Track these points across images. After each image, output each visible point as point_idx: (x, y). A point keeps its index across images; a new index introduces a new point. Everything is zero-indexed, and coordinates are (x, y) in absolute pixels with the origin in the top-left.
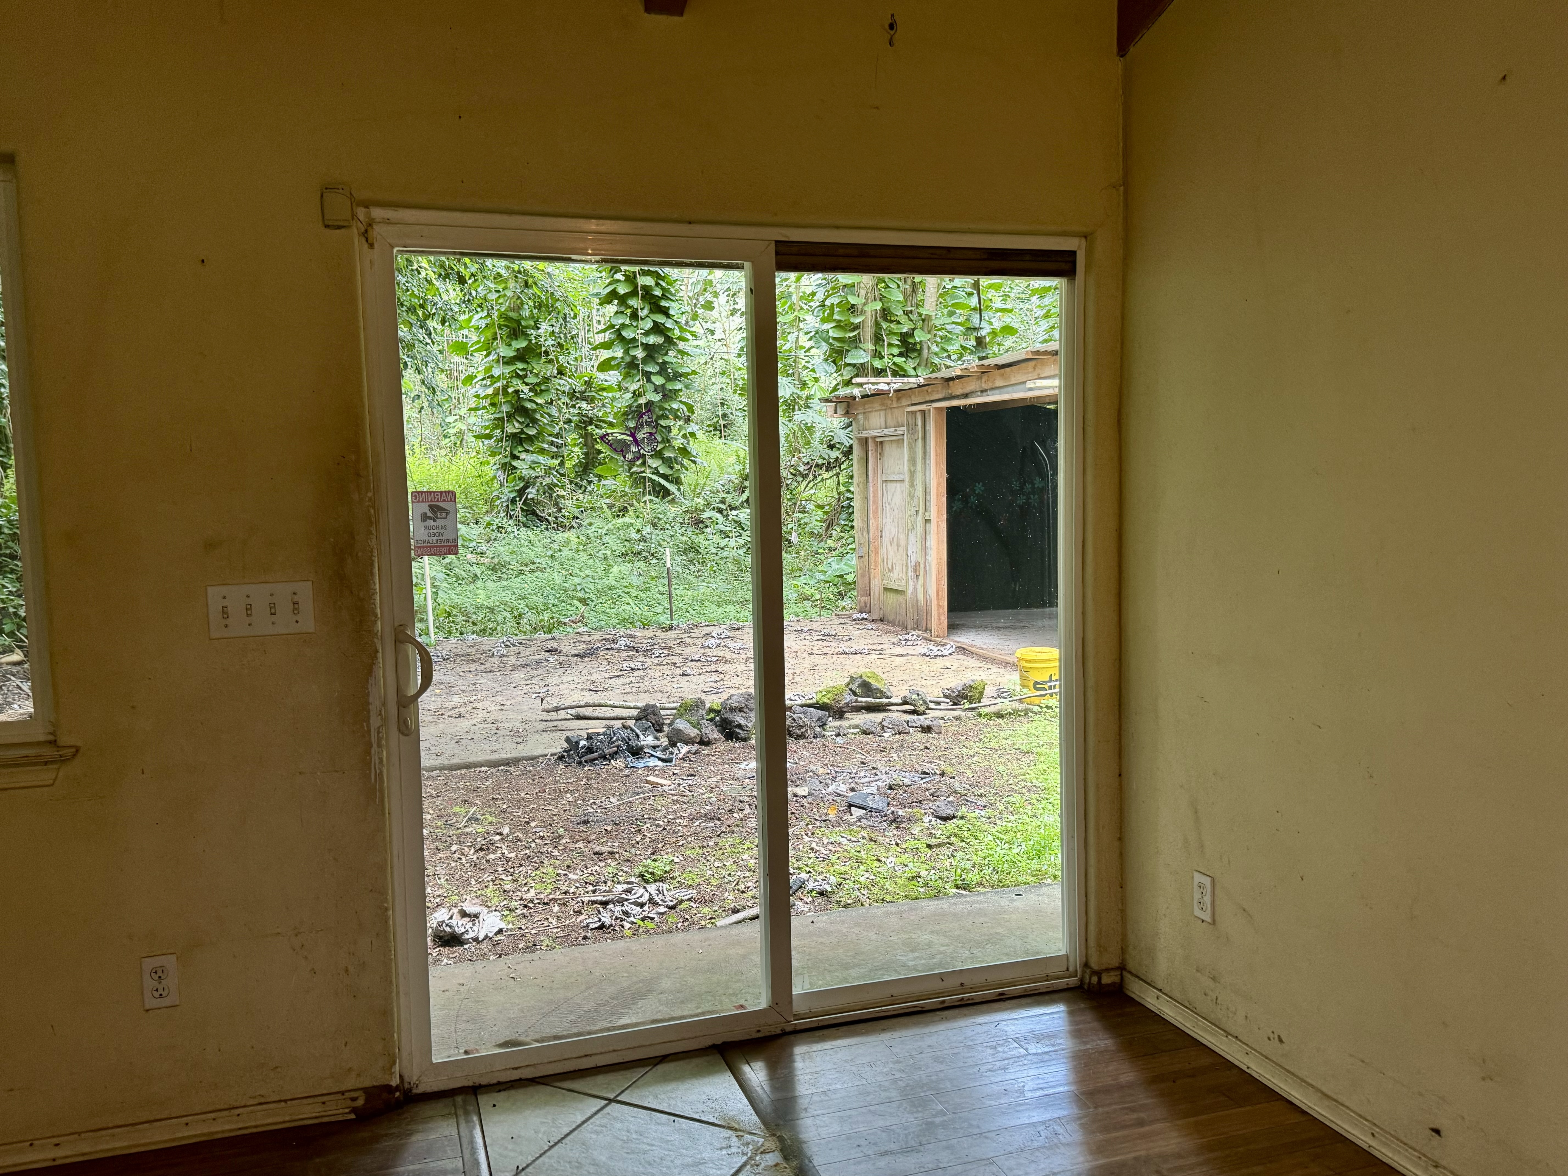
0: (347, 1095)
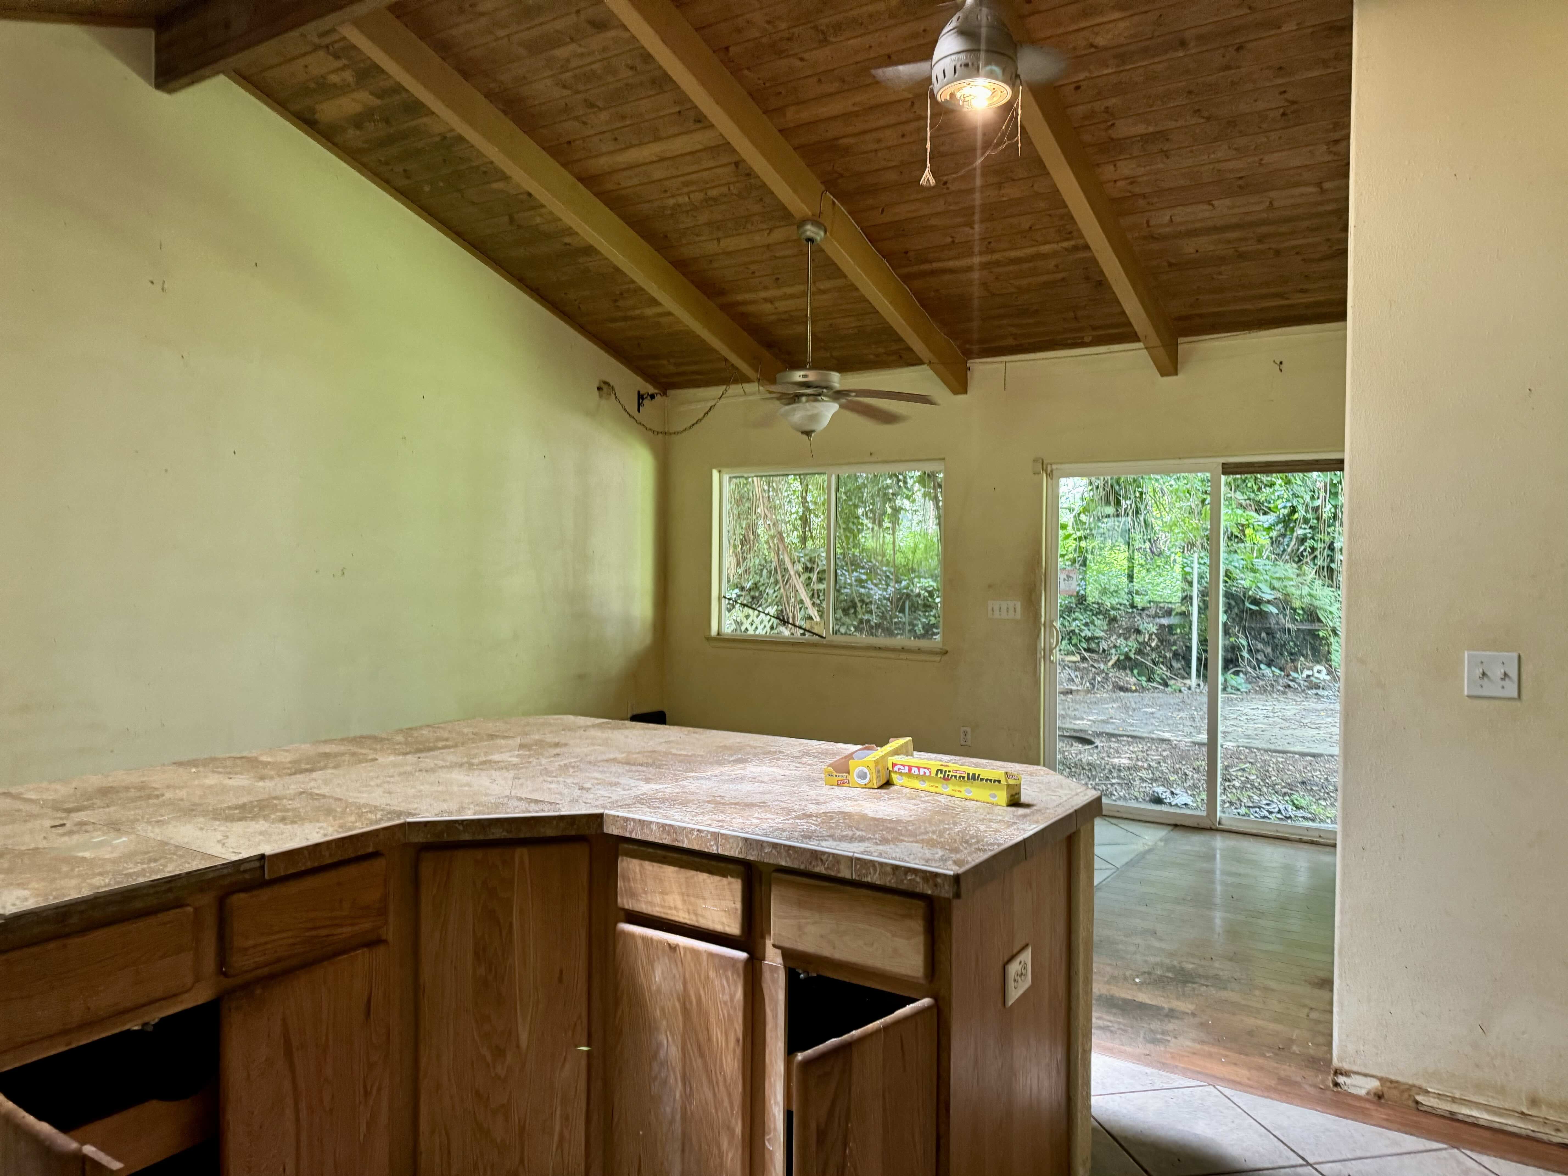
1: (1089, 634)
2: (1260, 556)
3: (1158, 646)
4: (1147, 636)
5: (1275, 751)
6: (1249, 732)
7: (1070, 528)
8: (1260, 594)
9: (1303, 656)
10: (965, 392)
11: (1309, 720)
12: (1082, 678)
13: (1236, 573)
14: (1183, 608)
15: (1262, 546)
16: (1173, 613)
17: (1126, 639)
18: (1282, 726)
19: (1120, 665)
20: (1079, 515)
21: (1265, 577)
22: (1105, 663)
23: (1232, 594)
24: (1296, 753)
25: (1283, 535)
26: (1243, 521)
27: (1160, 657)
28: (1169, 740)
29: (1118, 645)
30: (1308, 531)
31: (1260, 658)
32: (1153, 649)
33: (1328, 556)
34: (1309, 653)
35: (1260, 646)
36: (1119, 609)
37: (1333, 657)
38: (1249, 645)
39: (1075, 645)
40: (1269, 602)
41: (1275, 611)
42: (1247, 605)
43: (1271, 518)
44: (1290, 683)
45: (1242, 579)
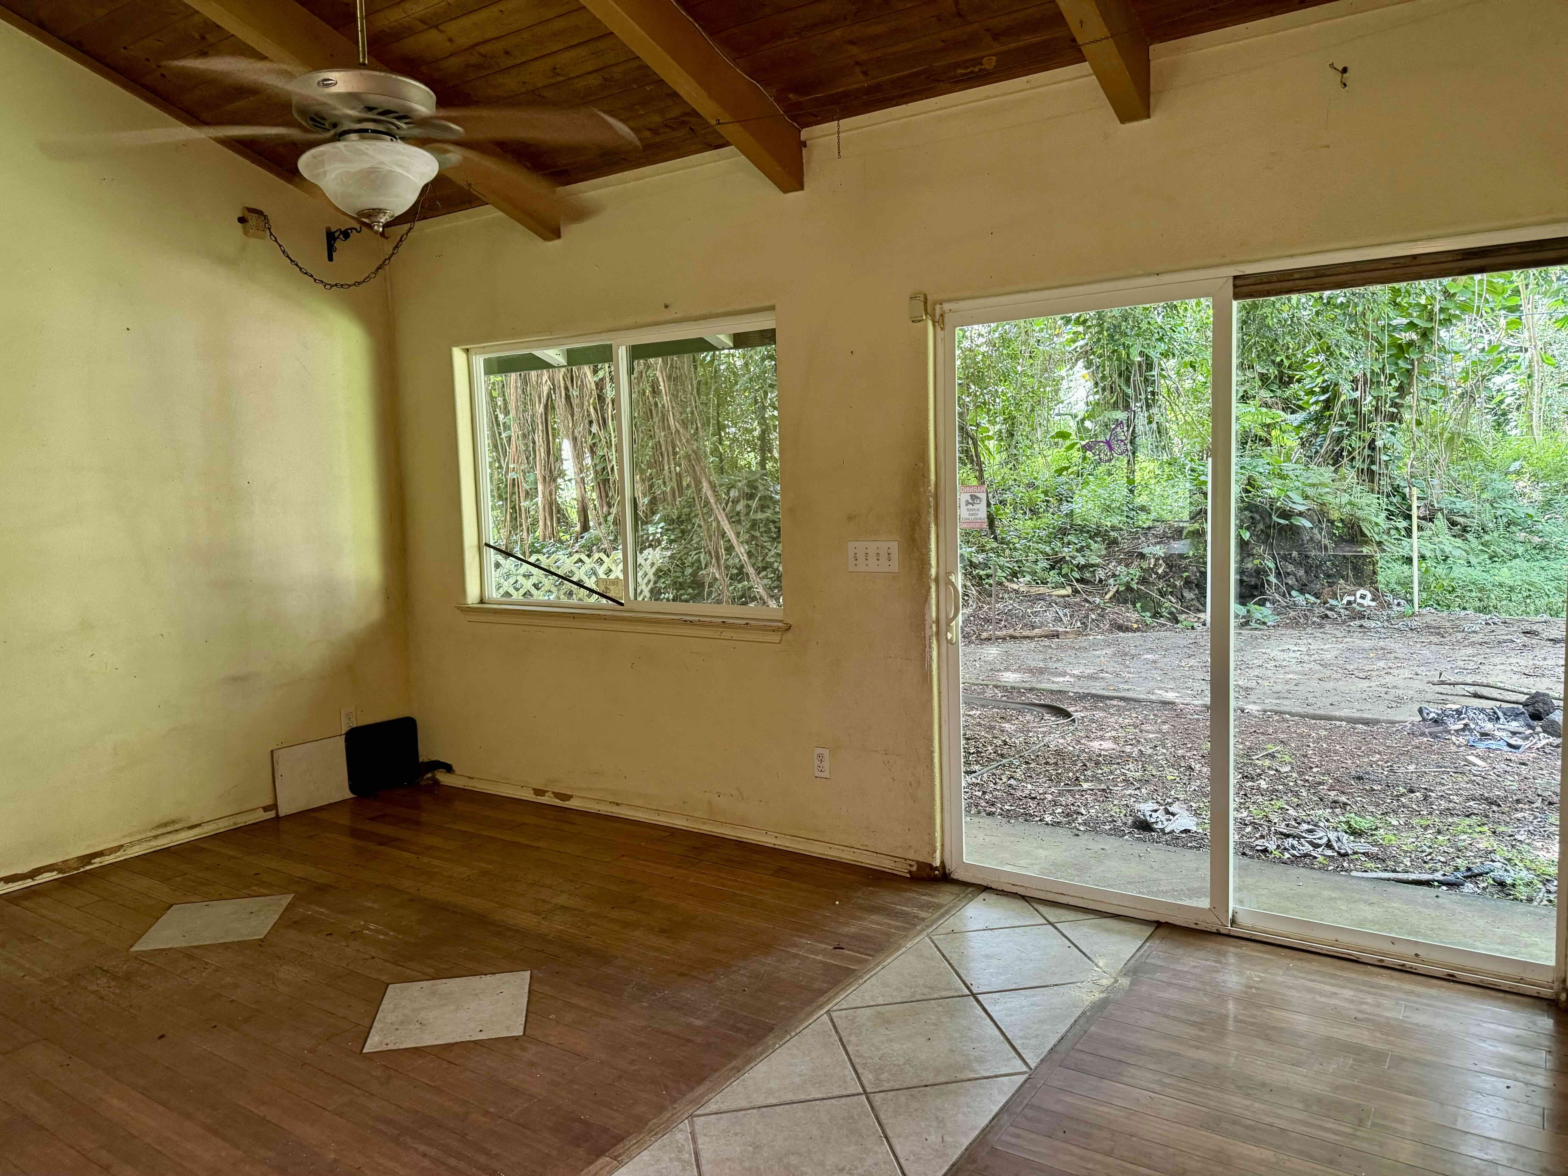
0: (908, 862)
1: (1083, 561)
2: (1288, 459)
3: (1166, 574)
4: (1153, 561)
5: (1314, 717)
6: (1278, 688)
7: (1073, 437)
8: (1291, 504)
9: (1343, 577)
10: (801, 187)
11: (1355, 666)
12: (1072, 616)
13: (1261, 481)
14: (1197, 526)
15: (1291, 449)
16: (1185, 533)
17: (1127, 566)
18: (1322, 675)
19: (1119, 598)
20: (1083, 420)
21: (1296, 483)
22: (1102, 596)
23: (1256, 506)
24: (1341, 719)
25: (1316, 435)
26: (1269, 421)
27: (1168, 586)
28: (1173, 703)
29: (1117, 573)
30: (1345, 428)
31: (1290, 582)
32: (1159, 577)
33: (1368, 456)
34: (1351, 574)
35: (1290, 568)
36: (1121, 529)
37: (1379, 578)
38: (1277, 568)
39: (1065, 576)
40: (1301, 514)
41: (1308, 524)
42: (1275, 518)
43: (1300, 416)
44: (1328, 612)
45: (1268, 488)
